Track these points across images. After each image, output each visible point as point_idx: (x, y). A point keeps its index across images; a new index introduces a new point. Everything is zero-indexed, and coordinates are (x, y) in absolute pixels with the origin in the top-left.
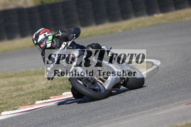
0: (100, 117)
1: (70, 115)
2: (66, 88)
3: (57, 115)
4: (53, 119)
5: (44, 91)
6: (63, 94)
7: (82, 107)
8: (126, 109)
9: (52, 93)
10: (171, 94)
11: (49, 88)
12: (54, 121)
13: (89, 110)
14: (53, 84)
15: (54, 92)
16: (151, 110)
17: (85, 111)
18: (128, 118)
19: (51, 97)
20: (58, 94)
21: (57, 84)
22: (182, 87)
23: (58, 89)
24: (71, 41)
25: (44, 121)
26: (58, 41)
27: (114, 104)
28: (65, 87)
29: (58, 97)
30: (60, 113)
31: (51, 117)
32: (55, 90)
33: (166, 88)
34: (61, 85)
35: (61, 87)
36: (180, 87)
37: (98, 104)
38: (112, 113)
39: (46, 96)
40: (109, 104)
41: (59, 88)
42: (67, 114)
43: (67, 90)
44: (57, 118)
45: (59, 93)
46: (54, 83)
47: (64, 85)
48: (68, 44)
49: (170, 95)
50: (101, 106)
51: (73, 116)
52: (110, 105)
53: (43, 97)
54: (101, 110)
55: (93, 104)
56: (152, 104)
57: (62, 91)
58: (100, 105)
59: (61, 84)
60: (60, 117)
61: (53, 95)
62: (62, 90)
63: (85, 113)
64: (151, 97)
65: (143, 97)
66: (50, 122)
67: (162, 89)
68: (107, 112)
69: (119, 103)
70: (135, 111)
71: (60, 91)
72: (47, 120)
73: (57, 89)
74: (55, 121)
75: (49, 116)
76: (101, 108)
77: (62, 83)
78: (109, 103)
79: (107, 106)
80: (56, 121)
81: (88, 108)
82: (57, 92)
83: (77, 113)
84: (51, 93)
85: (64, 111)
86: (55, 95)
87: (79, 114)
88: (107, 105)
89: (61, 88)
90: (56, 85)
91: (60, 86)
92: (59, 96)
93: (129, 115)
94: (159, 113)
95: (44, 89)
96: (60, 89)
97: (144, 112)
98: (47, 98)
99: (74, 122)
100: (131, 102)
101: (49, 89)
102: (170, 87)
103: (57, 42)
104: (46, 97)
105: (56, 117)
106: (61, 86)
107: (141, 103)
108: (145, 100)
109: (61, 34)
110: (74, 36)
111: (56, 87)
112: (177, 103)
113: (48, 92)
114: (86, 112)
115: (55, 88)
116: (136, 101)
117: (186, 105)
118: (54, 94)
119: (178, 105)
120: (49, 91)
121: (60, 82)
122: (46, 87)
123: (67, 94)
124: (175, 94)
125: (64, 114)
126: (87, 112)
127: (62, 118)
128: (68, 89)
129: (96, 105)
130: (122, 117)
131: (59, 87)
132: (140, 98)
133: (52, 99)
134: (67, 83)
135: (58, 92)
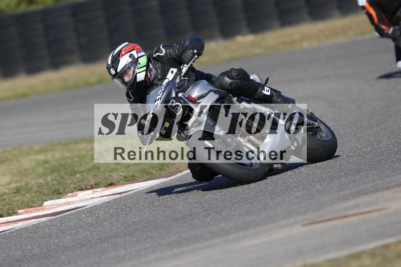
0: (123, 252)
1: (59, 248)
2: (51, 192)
3: (32, 249)
4: (24, 257)
5: (5, 197)
6: (46, 203)
7: (85, 231)
8: (177, 235)
9: (22, 202)
10: (271, 204)
11: (14, 191)
12: (26, 261)
13: (99, 239)
14: (23, 183)
15: (25, 200)
16: (230, 237)
17: (91, 240)
18: (182, 253)
19: (19, 210)
20: (34, 205)
21: (33, 182)
22: (294, 189)
23: (35, 194)
24: (188, 64)
25: (4, 260)
26: (158, 67)
27: (151, 226)
28: (50, 190)
29: (35, 211)
30: (38, 244)
31: (20, 252)
32: (27, 195)
33: (261, 191)
34: (40, 186)
35: (41, 190)
36: (291, 189)
37: (119, 226)
38: (148, 245)
39: (8, 209)
40: (142, 225)
41: (36, 192)
42: (52, 247)
43: (53, 195)
44: (33, 255)
45: (36, 203)
46: (27, 182)
47: (47, 184)
48: (182, 71)
49: (269, 205)
50: (125, 229)
51: (67, 249)
52: (144, 226)
53: (3, 210)
54: (125, 237)
55: (108, 224)
56: (232, 225)
57: (42, 197)
58: (123, 228)
59: (41, 184)
60: (39, 253)
61: (23, 206)
62: (43, 195)
63: (90, 244)
64: (230, 209)
65: (213, 210)
66: (18, 262)
67: (253, 193)
68: (138, 241)
69: (163, 224)
70: (196, 239)
71: (39, 199)
72: (10, 258)
73: (33, 194)
74: (28, 260)
75: (15, 250)
76: (126, 234)
77: (42, 181)
78: (142, 223)
79: (137, 229)
80: (31, 261)
81: (98, 233)
82: (33, 200)
83: (74, 243)
84: (19, 202)
85: (46, 240)
86: (28, 205)
87: (78, 246)
88: (138, 227)
89: (40, 192)
90: (29, 186)
91: (38, 187)
92: (37, 209)
93: (184, 249)
94: (246, 244)
95: (5, 194)
96: (38, 193)
97: (216, 241)
98: (10, 212)
99: (69, 263)
100: (188, 221)
101: (15, 193)
102: (269, 188)
103: (157, 70)
104: (8, 211)
105: (30, 253)
106: (42, 186)
107: (209, 223)
108: (218, 216)
109: (164, 51)
110: (194, 54)
111: (29, 190)
112: (283, 223)
113: (13, 199)
114: (93, 242)
115: (28, 192)
116: (199, 219)
117: (304, 225)
118: (26, 204)
119: (286, 226)
120: (16, 198)
121: (38, 178)
122: (9, 189)
123: (54, 203)
124: (280, 203)
125: (47, 247)
126: (96, 241)
127: (43, 256)
128: (55, 194)
129: (114, 228)
130: (168, 253)
131: (37, 189)
132: (207, 212)
133: (21, 214)
134: (52, 181)
135: (35, 201)
